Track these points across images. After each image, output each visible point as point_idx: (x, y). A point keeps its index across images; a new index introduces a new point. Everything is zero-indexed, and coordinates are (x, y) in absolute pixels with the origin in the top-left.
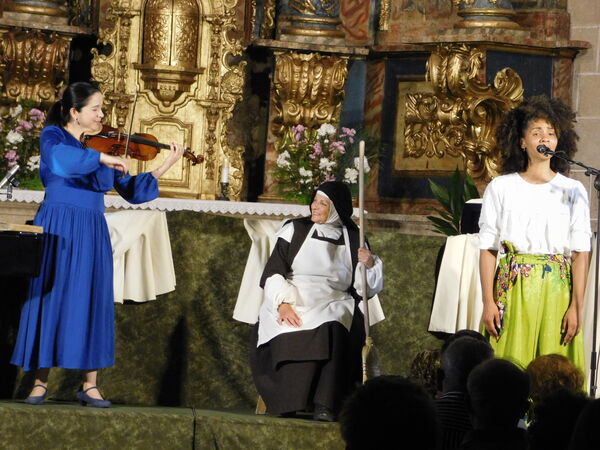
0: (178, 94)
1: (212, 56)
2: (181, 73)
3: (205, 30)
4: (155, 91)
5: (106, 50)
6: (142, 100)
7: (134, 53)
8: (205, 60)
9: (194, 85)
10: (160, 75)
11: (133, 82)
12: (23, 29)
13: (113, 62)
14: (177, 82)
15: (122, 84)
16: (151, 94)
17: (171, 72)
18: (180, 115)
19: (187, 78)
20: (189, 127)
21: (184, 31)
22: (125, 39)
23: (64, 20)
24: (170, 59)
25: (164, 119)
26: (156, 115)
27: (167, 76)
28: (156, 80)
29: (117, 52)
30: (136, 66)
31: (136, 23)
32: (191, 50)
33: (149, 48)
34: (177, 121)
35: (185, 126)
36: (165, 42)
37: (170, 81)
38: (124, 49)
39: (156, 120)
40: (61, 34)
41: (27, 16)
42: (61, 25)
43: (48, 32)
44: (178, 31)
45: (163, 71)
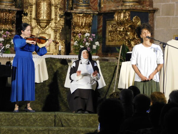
0: (46, 26)
1: (55, 15)
2: (47, 20)
3: (53, 8)
4: (40, 25)
5: (26, 15)
6: (36, 28)
7: (33, 15)
8: (53, 16)
9: (50, 24)
10: (41, 21)
11: (34, 23)
12: (3, 9)
13: (28, 18)
14: (46, 23)
15: (31, 24)
16: (39, 26)
17: (44, 20)
19: (49, 22)
21: (47, 9)
22: (31, 11)
24: (43, 16)
25: (42, 33)
26: (40, 32)
28: (40, 23)
29: (29, 15)
30: (34, 19)
31: (34, 7)
32: (49, 14)
33: (38, 14)
34: (46, 33)
35: (48, 35)
36: (42, 12)
37: (44, 23)
38: (31, 14)
40: (13, 11)
41: (4, 6)
42: (13, 8)
43: (10, 10)
44: (46, 9)
45: (42, 20)
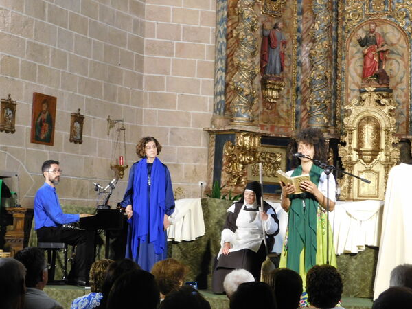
0: (372, 160)
1: (386, 144)
2: (371, 151)
3: (383, 134)
4: (363, 159)
5: (344, 144)
6: (359, 163)
7: (354, 145)
8: (383, 146)
9: (379, 156)
10: (363, 153)
11: (355, 157)
13: (346, 148)
14: (371, 155)
15: (350, 157)
16: (361, 161)
17: (368, 151)
18: (374, 168)
19: (376, 153)
20: (378, 173)
21: (373, 135)
22: (351, 139)
24: (368, 146)
25: (367, 170)
26: (365, 169)
27: (366, 153)
28: (362, 155)
29: (348, 145)
30: (355, 150)
31: (355, 132)
32: (377, 142)
33: (360, 142)
34: (373, 171)
35: (376, 172)
36: (365, 139)
37: (367, 155)
38: (350, 143)
39: (365, 171)
44: (370, 134)
45: (364, 151)
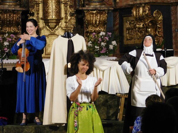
0: (56, 26)
1: (65, 14)
2: (56, 20)
3: (62, 6)
4: (49, 26)
6: (45, 29)
7: (41, 15)
8: (63, 15)
9: (60, 23)
11: (42, 24)
12: (6, 10)
13: (35, 18)
14: (55, 22)
16: (47, 27)
17: (53, 20)
18: (57, 33)
19: (58, 21)
21: (56, 7)
22: (38, 11)
23: (18, 6)
24: (52, 16)
25: (52, 34)
26: (49, 33)
27: (52, 21)
28: (49, 23)
29: (36, 15)
30: (42, 19)
31: (41, 5)
32: (58, 13)
34: (56, 35)
36: (50, 11)
37: (53, 23)
38: (38, 14)
39: (49, 35)
40: (18, 11)
41: (7, 6)
42: (18, 8)
43: (14, 11)
44: (54, 7)
45: (51, 20)
